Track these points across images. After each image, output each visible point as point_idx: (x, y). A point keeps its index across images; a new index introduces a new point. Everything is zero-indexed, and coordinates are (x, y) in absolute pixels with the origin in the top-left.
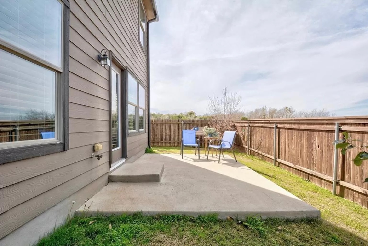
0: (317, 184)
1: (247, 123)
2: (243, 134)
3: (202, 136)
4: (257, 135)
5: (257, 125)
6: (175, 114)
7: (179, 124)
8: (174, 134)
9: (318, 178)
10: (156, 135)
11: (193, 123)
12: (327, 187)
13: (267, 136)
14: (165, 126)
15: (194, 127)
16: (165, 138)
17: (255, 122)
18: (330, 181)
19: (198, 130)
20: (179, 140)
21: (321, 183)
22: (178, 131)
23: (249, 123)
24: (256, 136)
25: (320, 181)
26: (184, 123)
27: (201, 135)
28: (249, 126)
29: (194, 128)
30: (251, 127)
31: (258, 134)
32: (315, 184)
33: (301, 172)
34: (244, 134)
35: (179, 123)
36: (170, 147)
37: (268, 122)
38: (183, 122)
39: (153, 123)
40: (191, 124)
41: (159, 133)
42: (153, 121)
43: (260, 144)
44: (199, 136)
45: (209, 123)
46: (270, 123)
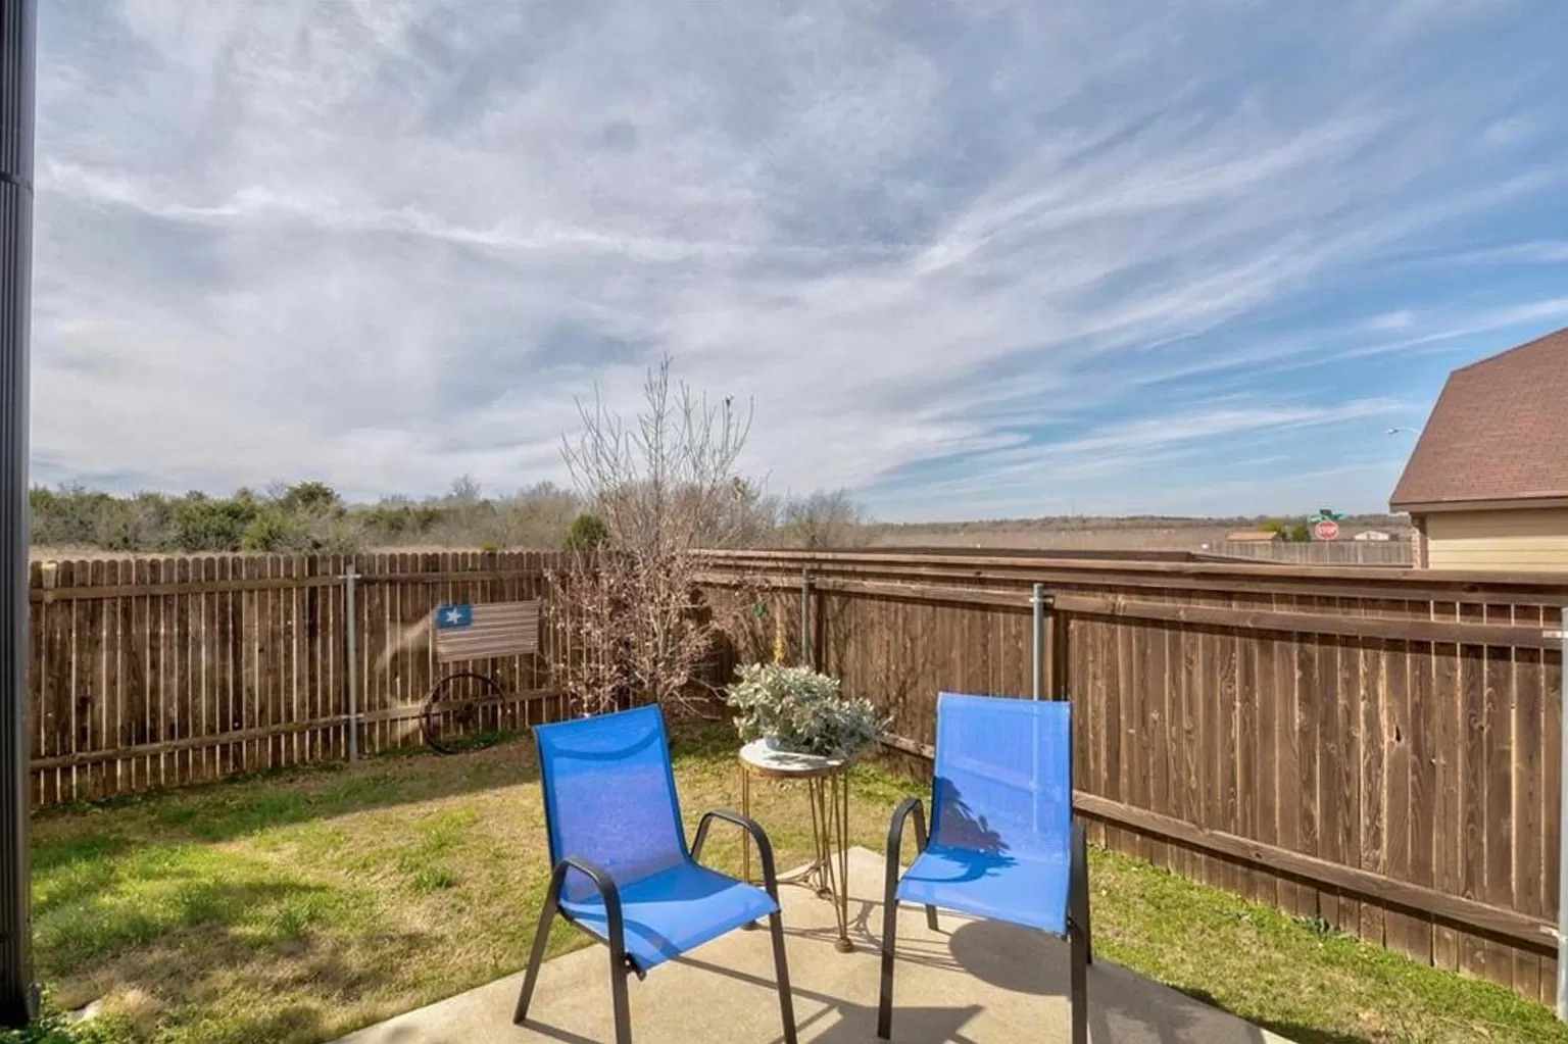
0: (1388, 945)
1: (799, 571)
2: (752, 633)
3: (494, 661)
4: (874, 643)
5: (870, 585)
6: (200, 496)
7: (313, 590)
8: (270, 670)
9: (1396, 911)
10: (84, 703)
11: (433, 576)
12: (1475, 967)
13: (955, 654)
14: (183, 611)
15: (439, 606)
16: (183, 711)
17: (860, 568)
18: (1522, 936)
19: (465, 622)
20: (313, 715)
21: (1424, 944)
22: (312, 643)
23: (813, 571)
24: (866, 650)
25: (1421, 931)
26: (359, 583)
27: (490, 655)
28: (811, 588)
29: (443, 612)
30: (821, 595)
31: (878, 638)
32: (1381, 944)
33: (1257, 874)
34: (760, 631)
35: (313, 582)
36: (231, 780)
37: (970, 574)
38: (352, 576)
39: (49, 597)
40: (415, 583)
41: (112, 683)
42: (49, 582)
43: (902, 693)
44: (475, 662)
45: (548, 574)
46: (983, 582)
